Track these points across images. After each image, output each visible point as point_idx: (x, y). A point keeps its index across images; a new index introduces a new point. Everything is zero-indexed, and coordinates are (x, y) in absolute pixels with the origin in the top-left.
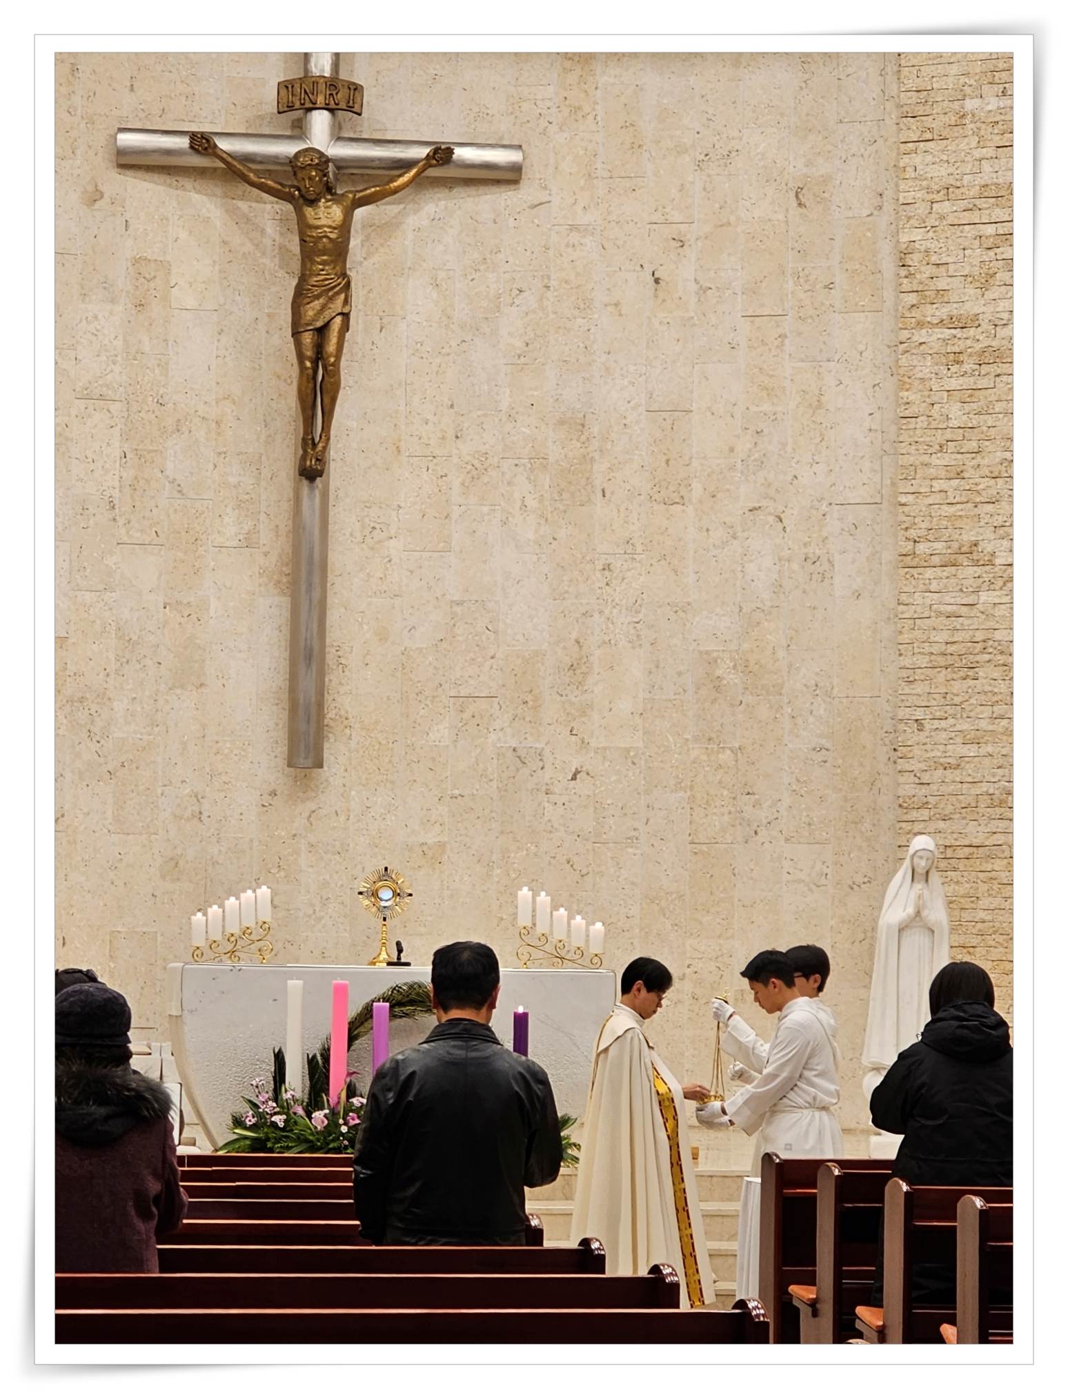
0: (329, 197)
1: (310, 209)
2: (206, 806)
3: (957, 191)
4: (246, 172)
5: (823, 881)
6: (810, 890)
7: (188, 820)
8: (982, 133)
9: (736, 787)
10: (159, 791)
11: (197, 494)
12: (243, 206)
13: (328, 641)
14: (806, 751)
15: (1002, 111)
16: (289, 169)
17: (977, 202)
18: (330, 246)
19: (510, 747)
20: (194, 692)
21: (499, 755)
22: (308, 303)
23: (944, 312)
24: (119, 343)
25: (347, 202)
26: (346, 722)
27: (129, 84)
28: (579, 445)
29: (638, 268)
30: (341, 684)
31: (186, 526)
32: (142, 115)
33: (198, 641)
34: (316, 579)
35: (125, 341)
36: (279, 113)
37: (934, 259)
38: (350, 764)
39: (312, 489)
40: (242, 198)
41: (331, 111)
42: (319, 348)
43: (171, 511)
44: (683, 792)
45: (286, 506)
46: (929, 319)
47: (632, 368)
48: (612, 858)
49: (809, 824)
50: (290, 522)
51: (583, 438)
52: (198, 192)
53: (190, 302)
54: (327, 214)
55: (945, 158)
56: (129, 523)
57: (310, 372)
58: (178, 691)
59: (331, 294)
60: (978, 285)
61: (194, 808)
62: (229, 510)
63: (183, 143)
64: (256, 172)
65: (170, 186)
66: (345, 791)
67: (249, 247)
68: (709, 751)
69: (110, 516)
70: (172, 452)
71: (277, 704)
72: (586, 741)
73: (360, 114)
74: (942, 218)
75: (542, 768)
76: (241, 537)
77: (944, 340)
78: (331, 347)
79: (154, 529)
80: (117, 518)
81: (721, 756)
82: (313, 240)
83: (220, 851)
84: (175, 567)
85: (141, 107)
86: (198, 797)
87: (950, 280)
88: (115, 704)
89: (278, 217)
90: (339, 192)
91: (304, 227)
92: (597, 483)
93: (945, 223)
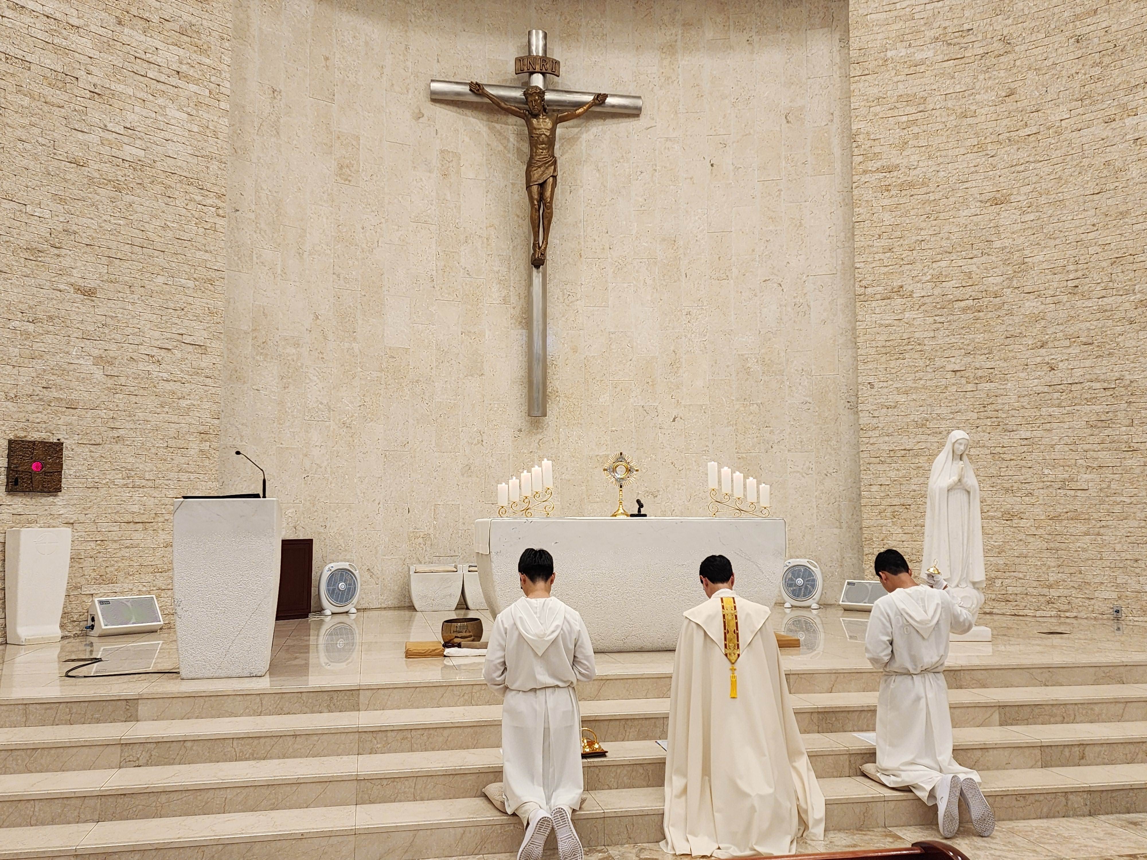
0: (544, 113)
1: (535, 120)
2: (485, 438)
3: (884, 100)
4: (500, 102)
5: (810, 471)
6: (803, 476)
8: (898, 68)
9: (760, 424)
11: (478, 275)
12: (498, 126)
13: (548, 353)
14: (798, 404)
15: (910, 55)
17: (896, 104)
18: (545, 139)
19: (641, 405)
20: (478, 378)
21: (635, 409)
22: (535, 171)
23: (879, 164)
24: (434, 194)
25: (554, 118)
28: (673, 251)
29: (702, 159)
31: (472, 292)
33: (479, 352)
35: (437, 193)
36: (517, 74)
37: (872, 137)
42: (541, 193)
43: (464, 284)
45: (524, 283)
46: (870, 169)
47: (700, 211)
48: (695, 461)
49: (801, 442)
50: (526, 291)
51: (675, 248)
52: (474, 117)
53: (471, 175)
54: (544, 122)
55: (877, 83)
56: (442, 289)
57: (537, 207)
58: (470, 378)
59: (547, 165)
60: (898, 148)
62: (494, 284)
64: (505, 102)
65: (459, 113)
66: (557, 429)
67: (501, 148)
68: (745, 405)
69: (432, 285)
71: (522, 384)
72: (680, 402)
73: (558, 76)
74: (876, 115)
75: (657, 416)
76: (501, 298)
77: (879, 179)
78: (548, 193)
79: (455, 293)
80: (435, 286)
81: (751, 408)
82: (535, 136)
83: (493, 461)
84: (466, 313)
85: (443, 70)
86: (481, 433)
87: (881, 147)
88: (436, 384)
89: (516, 132)
92: (683, 270)
93: (877, 117)
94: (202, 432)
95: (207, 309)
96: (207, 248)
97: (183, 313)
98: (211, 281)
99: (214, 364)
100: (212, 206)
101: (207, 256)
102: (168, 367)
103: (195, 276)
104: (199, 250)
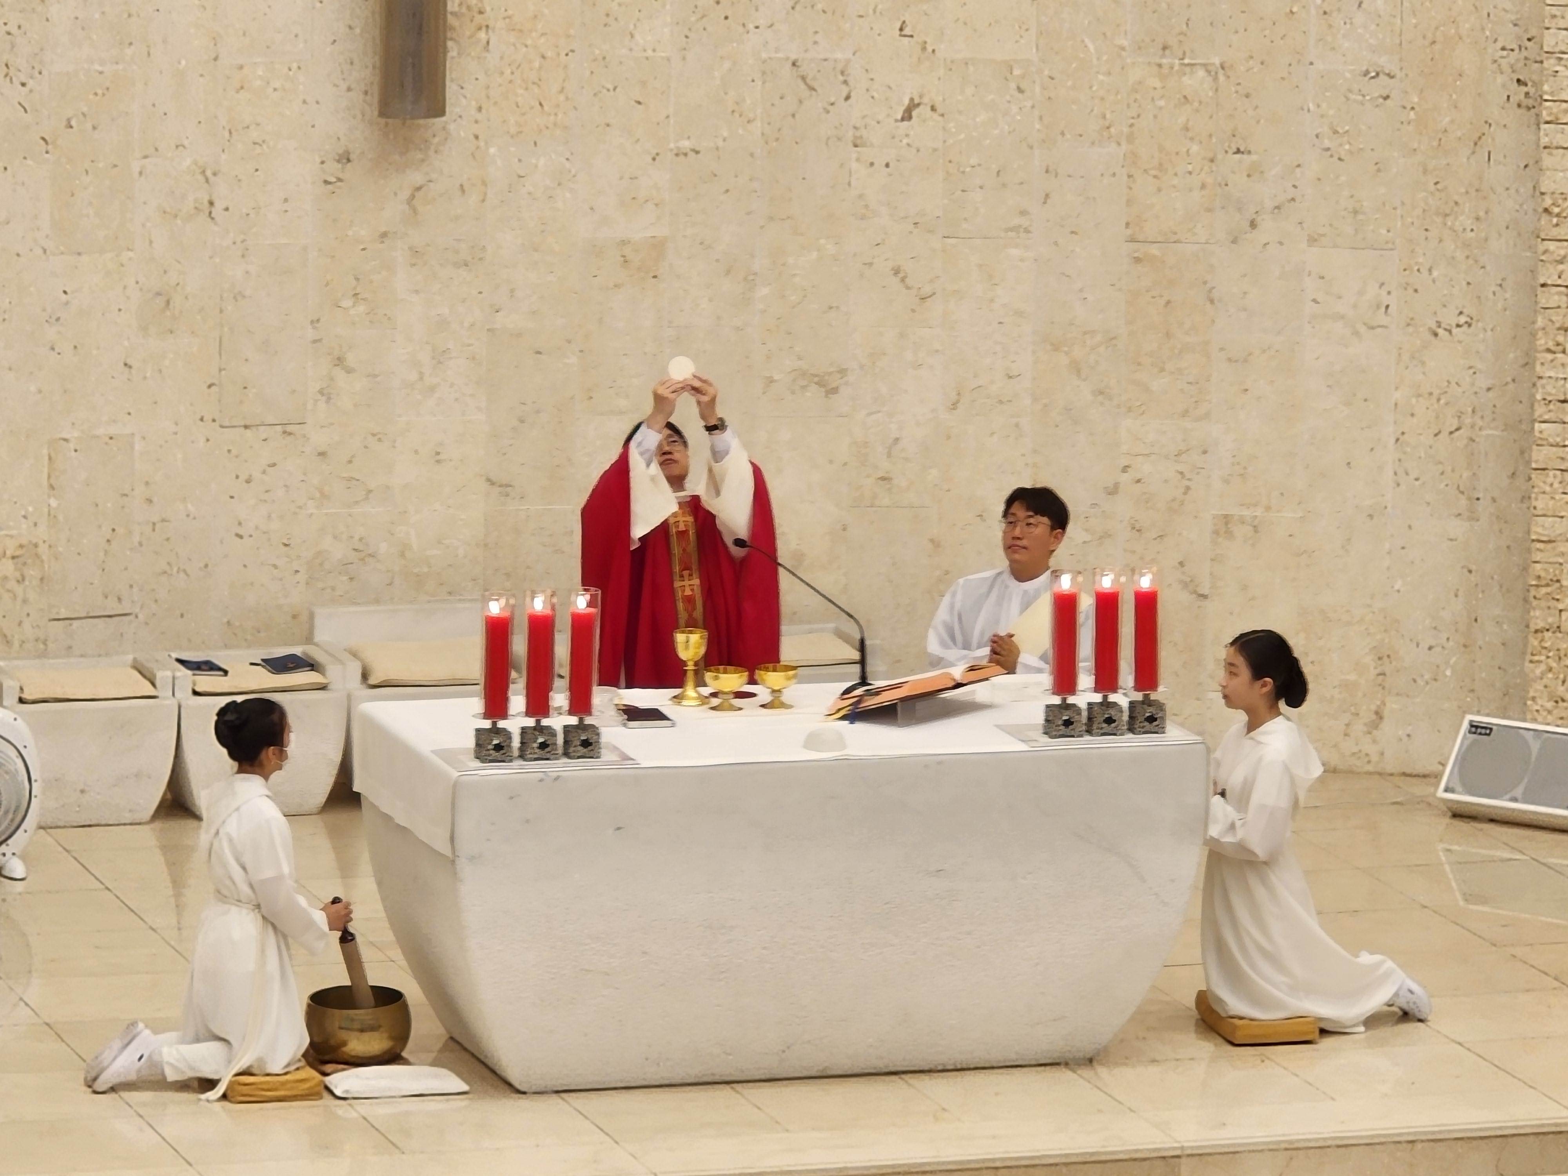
2: (221, 190)
5: (1381, 318)
6: (1356, 333)
7: (188, 218)
9: (1214, 140)
10: (136, 166)
14: (1348, 75)
19: (787, 59)
21: (764, 73)
26: (479, 19)
38: (488, 97)
44: (1114, 145)
48: (980, 266)
49: (1355, 212)
61: (199, 195)
66: (478, 148)
68: (1165, 71)
72: (930, 49)
75: (848, 98)
81: (1186, 80)
83: (247, 273)
86: (206, 175)
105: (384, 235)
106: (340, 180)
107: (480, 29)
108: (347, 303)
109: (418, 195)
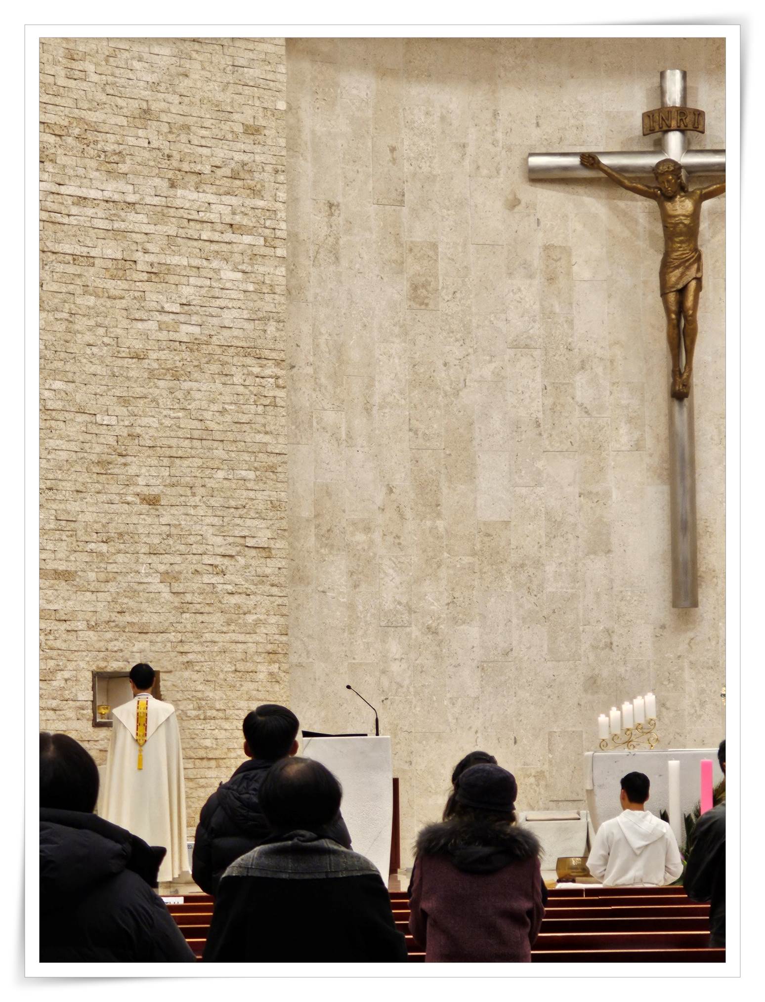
0: (683, 194)
1: (669, 204)
2: (615, 639)
4: (622, 179)
7: (603, 649)
10: (581, 628)
11: (600, 414)
12: (622, 204)
13: (698, 516)
16: (653, 175)
18: (684, 229)
20: (604, 557)
22: (672, 272)
24: (537, 307)
25: (697, 196)
26: (713, 574)
27: (535, 122)
30: (709, 546)
31: (592, 437)
32: (545, 143)
33: (605, 520)
34: (687, 472)
35: (541, 305)
36: (644, 135)
39: (681, 407)
40: (620, 199)
41: (682, 131)
42: (681, 304)
43: (581, 427)
45: (664, 420)
50: (667, 431)
52: (589, 196)
53: (587, 274)
54: (682, 207)
56: (551, 436)
57: (675, 322)
58: (592, 557)
59: (687, 264)
61: (606, 640)
62: (623, 424)
63: (575, 161)
64: (629, 179)
65: (568, 192)
66: (715, 623)
67: (627, 233)
69: (538, 432)
70: (580, 384)
71: (663, 563)
73: (703, 132)
76: (632, 443)
78: (689, 302)
79: (570, 440)
80: (543, 433)
82: (671, 225)
83: (626, 670)
84: (585, 467)
85: (545, 137)
86: (609, 632)
88: (547, 568)
89: (647, 210)
90: (690, 189)
91: (666, 217)
94: (271, 651)
95: (269, 502)
96: (268, 429)
97: (245, 510)
98: (272, 469)
99: (279, 568)
100: (271, 377)
101: (267, 439)
102: (233, 578)
103: (256, 465)
104: (259, 432)
105: (679, 657)
106: (661, 635)
107: (714, 577)
108: (666, 683)
109: (693, 641)
